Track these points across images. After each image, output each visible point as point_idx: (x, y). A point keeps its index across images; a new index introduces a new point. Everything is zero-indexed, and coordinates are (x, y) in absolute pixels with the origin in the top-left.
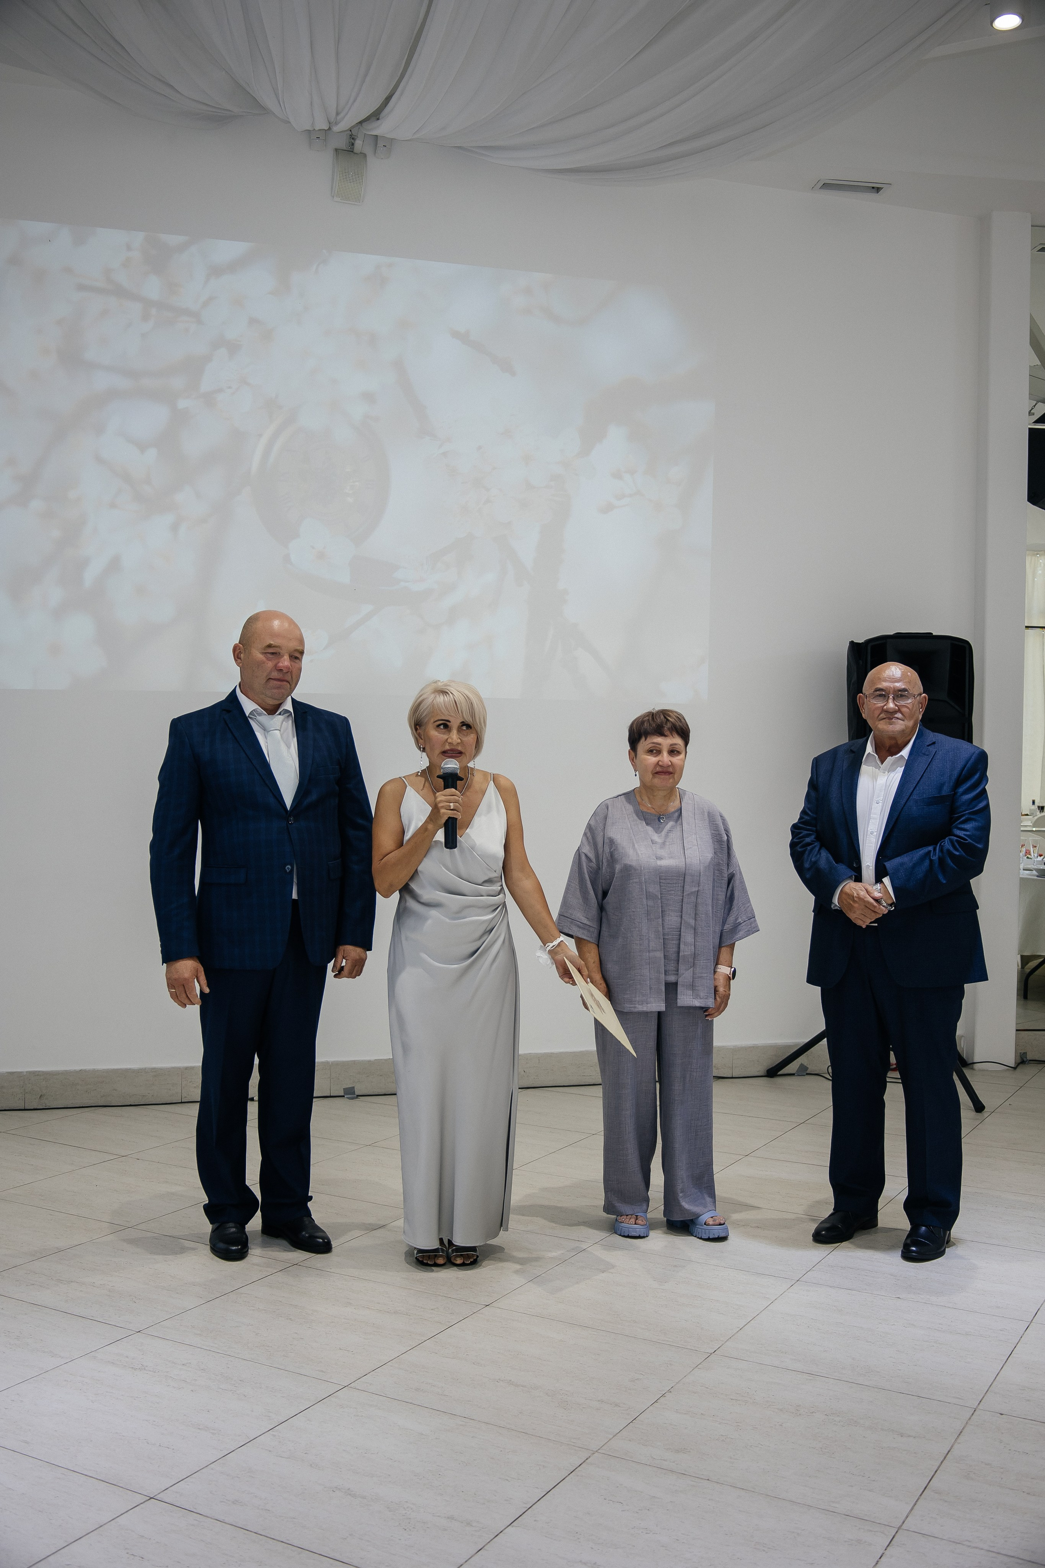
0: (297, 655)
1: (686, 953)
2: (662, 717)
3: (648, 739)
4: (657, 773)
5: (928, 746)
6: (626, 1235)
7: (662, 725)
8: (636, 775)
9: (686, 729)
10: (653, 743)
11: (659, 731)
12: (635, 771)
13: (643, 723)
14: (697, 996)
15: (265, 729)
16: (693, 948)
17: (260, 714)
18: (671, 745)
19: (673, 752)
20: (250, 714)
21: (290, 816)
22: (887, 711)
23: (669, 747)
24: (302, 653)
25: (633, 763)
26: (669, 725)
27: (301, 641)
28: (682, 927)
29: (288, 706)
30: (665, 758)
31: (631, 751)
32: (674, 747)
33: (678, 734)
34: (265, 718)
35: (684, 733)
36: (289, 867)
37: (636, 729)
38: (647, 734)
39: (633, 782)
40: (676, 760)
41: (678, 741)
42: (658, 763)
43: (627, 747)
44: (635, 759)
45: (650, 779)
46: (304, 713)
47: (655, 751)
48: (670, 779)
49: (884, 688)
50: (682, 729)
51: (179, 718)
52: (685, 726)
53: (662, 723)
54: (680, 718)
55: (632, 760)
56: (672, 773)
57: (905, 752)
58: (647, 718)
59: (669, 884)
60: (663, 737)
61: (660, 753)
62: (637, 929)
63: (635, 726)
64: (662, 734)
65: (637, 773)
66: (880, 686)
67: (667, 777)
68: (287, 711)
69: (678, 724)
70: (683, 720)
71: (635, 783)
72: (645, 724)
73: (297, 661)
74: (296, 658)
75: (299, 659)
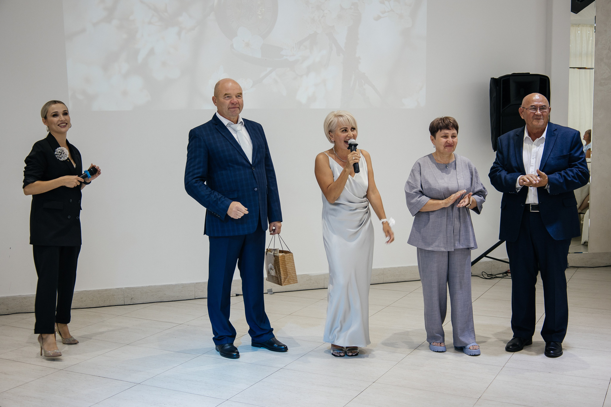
0: (239, 95)
2: (448, 120)
3: (442, 131)
5: (554, 131)
6: (437, 351)
10: (445, 133)
11: (447, 127)
15: (235, 131)
17: (231, 124)
18: (453, 134)
20: (227, 125)
22: (537, 115)
23: (451, 134)
24: (241, 94)
26: (451, 124)
27: (240, 89)
30: (450, 139)
35: (456, 128)
36: (256, 189)
37: (436, 126)
38: (441, 128)
39: (433, 150)
40: (455, 140)
41: (455, 131)
42: (447, 142)
44: (434, 139)
45: (443, 149)
47: (446, 136)
48: (452, 148)
49: (535, 105)
56: (453, 146)
57: (544, 135)
58: (440, 121)
61: (448, 137)
63: (435, 124)
64: (448, 129)
65: (435, 146)
66: (533, 104)
68: (241, 122)
69: (455, 124)
71: (434, 150)
72: (440, 124)
73: (240, 97)
74: (239, 96)
75: (240, 96)
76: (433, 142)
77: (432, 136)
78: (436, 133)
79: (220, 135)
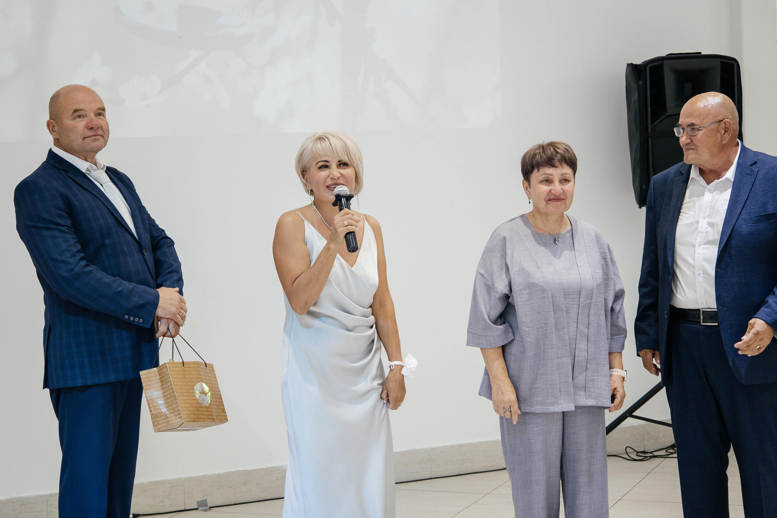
0: (101, 112)
1: (580, 359)
2: (552, 149)
3: (541, 170)
4: (549, 200)
5: (751, 165)
7: (552, 157)
8: (530, 203)
9: (574, 159)
10: (546, 174)
12: (529, 198)
13: (535, 155)
14: (589, 397)
16: (587, 354)
18: (562, 175)
19: (565, 180)
20: (86, 170)
23: (560, 177)
24: (104, 109)
25: (527, 192)
26: (559, 156)
28: (578, 335)
30: (556, 187)
31: (525, 181)
32: (564, 177)
33: (567, 163)
37: (529, 161)
41: (567, 170)
42: (550, 191)
43: (521, 177)
44: (528, 188)
45: (544, 206)
47: (548, 181)
48: (562, 204)
50: (570, 159)
52: (573, 156)
53: (552, 155)
54: (568, 150)
55: (526, 189)
56: (564, 199)
58: (538, 151)
59: (571, 298)
60: (554, 168)
61: (552, 183)
62: (549, 339)
63: (527, 158)
64: (553, 166)
67: (559, 203)
69: (567, 155)
70: (570, 151)
72: (537, 156)
73: (102, 117)
75: (103, 114)
78: (531, 174)
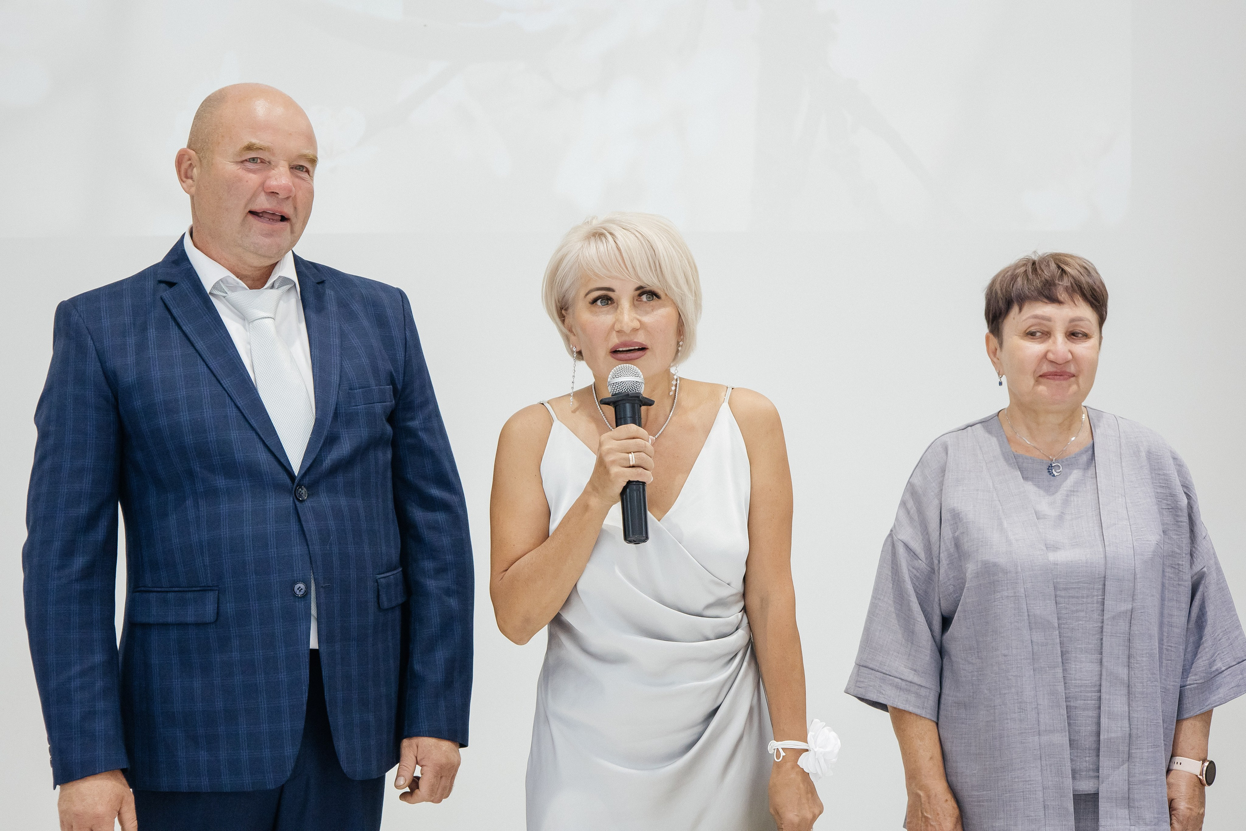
0: (303, 165)
1: (1112, 736)
2: (1052, 267)
3: (1026, 309)
4: (1042, 376)
7: (1053, 283)
9: (1101, 292)
10: (1036, 317)
11: (1047, 294)
12: (999, 374)
13: (1013, 279)
15: (244, 317)
16: (1126, 725)
17: (234, 289)
18: (1071, 321)
19: (1074, 334)
20: (214, 287)
21: (300, 485)
23: (1066, 324)
24: (313, 161)
26: (1067, 281)
27: (310, 139)
28: (1103, 683)
29: (287, 270)
30: (1060, 345)
32: (1076, 325)
33: (1085, 298)
34: (243, 295)
35: (1096, 297)
36: (302, 586)
37: (1000, 291)
38: (1022, 300)
40: (1082, 348)
41: (1085, 312)
42: (1044, 357)
44: (998, 350)
45: (1030, 388)
46: (318, 283)
47: (1038, 332)
50: (1093, 291)
51: (74, 301)
52: (1099, 285)
53: (1052, 278)
54: (1087, 269)
55: (993, 353)
56: (1073, 376)
58: (1023, 270)
59: (1073, 596)
60: (1055, 306)
61: (1049, 337)
62: (1013, 690)
63: (997, 286)
64: (1053, 300)
65: (1004, 379)
67: (1064, 383)
68: (285, 281)
69: (1083, 280)
70: (1092, 272)
72: (1019, 280)
73: (305, 175)
74: (300, 168)
75: (308, 171)
76: (995, 360)
77: (991, 336)
78: (1004, 320)
79: (174, 332)
